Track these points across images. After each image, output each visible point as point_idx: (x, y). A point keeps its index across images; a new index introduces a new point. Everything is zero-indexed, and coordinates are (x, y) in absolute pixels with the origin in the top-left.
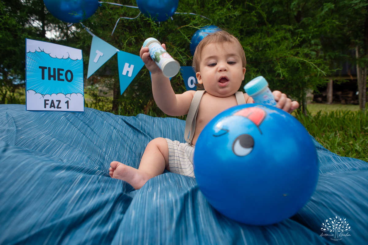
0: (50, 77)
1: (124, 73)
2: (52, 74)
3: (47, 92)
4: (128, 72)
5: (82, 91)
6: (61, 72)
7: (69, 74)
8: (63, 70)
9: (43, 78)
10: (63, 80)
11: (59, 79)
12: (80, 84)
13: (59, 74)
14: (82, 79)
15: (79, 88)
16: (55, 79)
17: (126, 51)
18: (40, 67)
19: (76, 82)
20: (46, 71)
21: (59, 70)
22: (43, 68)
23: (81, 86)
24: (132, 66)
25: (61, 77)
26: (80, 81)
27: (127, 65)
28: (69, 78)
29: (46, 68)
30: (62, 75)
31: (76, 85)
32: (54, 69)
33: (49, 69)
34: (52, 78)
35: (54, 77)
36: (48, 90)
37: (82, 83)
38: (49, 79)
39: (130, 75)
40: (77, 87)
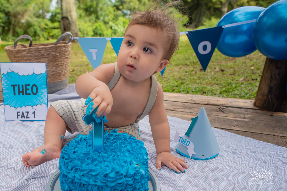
0: (19, 92)
2: (21, 90)
3: (18, 106)
5: (46, 102)
6: (28, 87)
7: (34, 88)
8: (29, 85)
9: (15, 94)
10: (30, 94)
11: (26, 94)
12: (44, 95)
14: (46, 91)
15: (43, 99)
16: (23, 94)
18: (12, 86)
19: (40, 94)
20: (16, 88)
21: (26, 85)
22: (14, 86)
23: (45, 97)
25: (28, 92)
26: (44, 93)
28: (35, 91)
29: (16, 85)
30: (28, 89)
31: (41, 96)
32: (22, 86)
33: (19, 85)
34: (21, 94)
35: (22, 92)
36: (19, 104)
37: (46, 94)
38: (19, 94)
40: (42, 98)
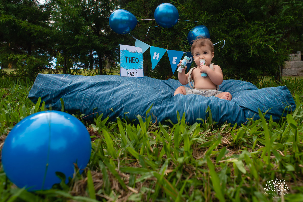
0: (129, 61)
1: (154, 58)
2: (130, 60)
3: (128, 68)
4: (156, 57)
5: (142, 67)
6: (134, 59)
7: (137, 59)
8: (134, 58)
9: (127, 62)
10: (135, 63)
11: (133, 62)
13: (133, 60)
16: (131, 62)
17: (155, 46)
18: (125, 57)
19: (140, 64)
20: (128, 58)
21: (133, 58)
22: (127, 57)
23: (142, 65)
24: (158, 54)
25: (134, 61)
27: (155, 53)
28: (137, 61)
29: (128, 57)
30: (134, 60)
32: (131, 58)
33: (129, 57)
34: (130, 62)
35: (131, 61)
38: (129, 62)
39: (157, 59)
40: (140, 66)
